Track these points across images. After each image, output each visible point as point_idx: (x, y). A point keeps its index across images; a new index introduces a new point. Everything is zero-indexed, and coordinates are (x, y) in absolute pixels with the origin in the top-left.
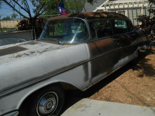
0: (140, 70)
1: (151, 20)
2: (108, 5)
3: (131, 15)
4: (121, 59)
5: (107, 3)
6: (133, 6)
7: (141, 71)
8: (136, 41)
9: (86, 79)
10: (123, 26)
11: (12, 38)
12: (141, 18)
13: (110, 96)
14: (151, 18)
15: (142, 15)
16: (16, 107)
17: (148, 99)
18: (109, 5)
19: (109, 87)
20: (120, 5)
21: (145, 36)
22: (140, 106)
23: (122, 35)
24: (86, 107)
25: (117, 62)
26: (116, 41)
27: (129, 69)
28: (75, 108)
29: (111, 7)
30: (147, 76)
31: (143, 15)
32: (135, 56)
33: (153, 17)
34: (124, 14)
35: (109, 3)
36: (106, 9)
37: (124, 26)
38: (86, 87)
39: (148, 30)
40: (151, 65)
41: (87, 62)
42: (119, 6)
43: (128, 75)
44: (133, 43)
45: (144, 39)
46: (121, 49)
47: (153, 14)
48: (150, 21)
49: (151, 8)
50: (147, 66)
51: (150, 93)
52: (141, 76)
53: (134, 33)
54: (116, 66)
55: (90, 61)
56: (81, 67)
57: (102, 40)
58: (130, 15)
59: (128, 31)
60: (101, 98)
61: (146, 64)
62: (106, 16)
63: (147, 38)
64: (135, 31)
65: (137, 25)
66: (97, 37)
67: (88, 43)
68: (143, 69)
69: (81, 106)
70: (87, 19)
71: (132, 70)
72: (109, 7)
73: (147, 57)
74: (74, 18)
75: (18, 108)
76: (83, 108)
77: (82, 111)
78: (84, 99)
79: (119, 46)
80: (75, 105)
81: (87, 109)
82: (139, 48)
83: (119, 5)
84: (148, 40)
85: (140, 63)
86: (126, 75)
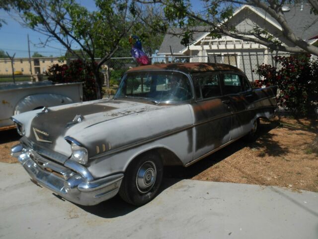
0: (260, 148)
1: (278, 73)
2: (206, 43)
3: (248, 67)
4: (232, 129)
5: (206, 39)
6: (251, 47)
7: (262, 150)
8: (253, 106)
9: (190, 149)
10: (233, 80)
11: (51, 95)
12: (262, 70)
13: (219, 177)
14: (277, 70)
15: (264, 65)
16: (122, 168)
17: (269, 179)
18: (210, 44)
19: (216, 168)
20: (228, 43)
21: (266, 99)
22: (258, 186)
23: (234, 96)
24: (189, 187)
25: (227, 133)
26: (227, 104)
27: (244, 147)
28: (175, 189)
29: (212, 46)
30: (270, 155)
31: (266, 65)
32: (253, 128)
33: (280, 69)
34: (235, 66)
35: (209, 39)
36: (203, 49)
37: (236, 80)
38: (189, 161)
39: (271, 89)
40: (278, 142)
41: (192, 128)
42: (226, 46)
43: (243, 154)
44: (249, 108)
45: (266, 103)
46: (232, 115)
47: (281, 65)
48: (277, 75)
49: (278, 55)
50: (271, 143)
51: (272, 173)
52: (262, 155)
53: (251, 93)
54: (225, 137)
55: (195, 126)
56: (185, 133)
57: (209, 101)
58: (245, 66)
59: (241, 89)
60: (207, 179)
61: (270, 141)
62: (212, 69)
63: (270, 102)
64: (252, 89)
65: (258, 79)
66: (202, 97)
67: (191, 103)
68: (265, 147)
69: (182, 187)
70: (191, 73)
71: (248, 148)
72: (208, 46)
73: (271, 132)
74: (174, 71)
75: (124, 170)
76: (185, 189)
77: (185, 191)
78: (185, 180)
79: (229, 111)
80: (174, 186)
81: (190, 189)
82: (258, 116)
83: (226, 44)
84: (272, 105)
85: (261, 140)
86: (239, 154)
